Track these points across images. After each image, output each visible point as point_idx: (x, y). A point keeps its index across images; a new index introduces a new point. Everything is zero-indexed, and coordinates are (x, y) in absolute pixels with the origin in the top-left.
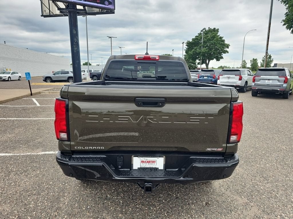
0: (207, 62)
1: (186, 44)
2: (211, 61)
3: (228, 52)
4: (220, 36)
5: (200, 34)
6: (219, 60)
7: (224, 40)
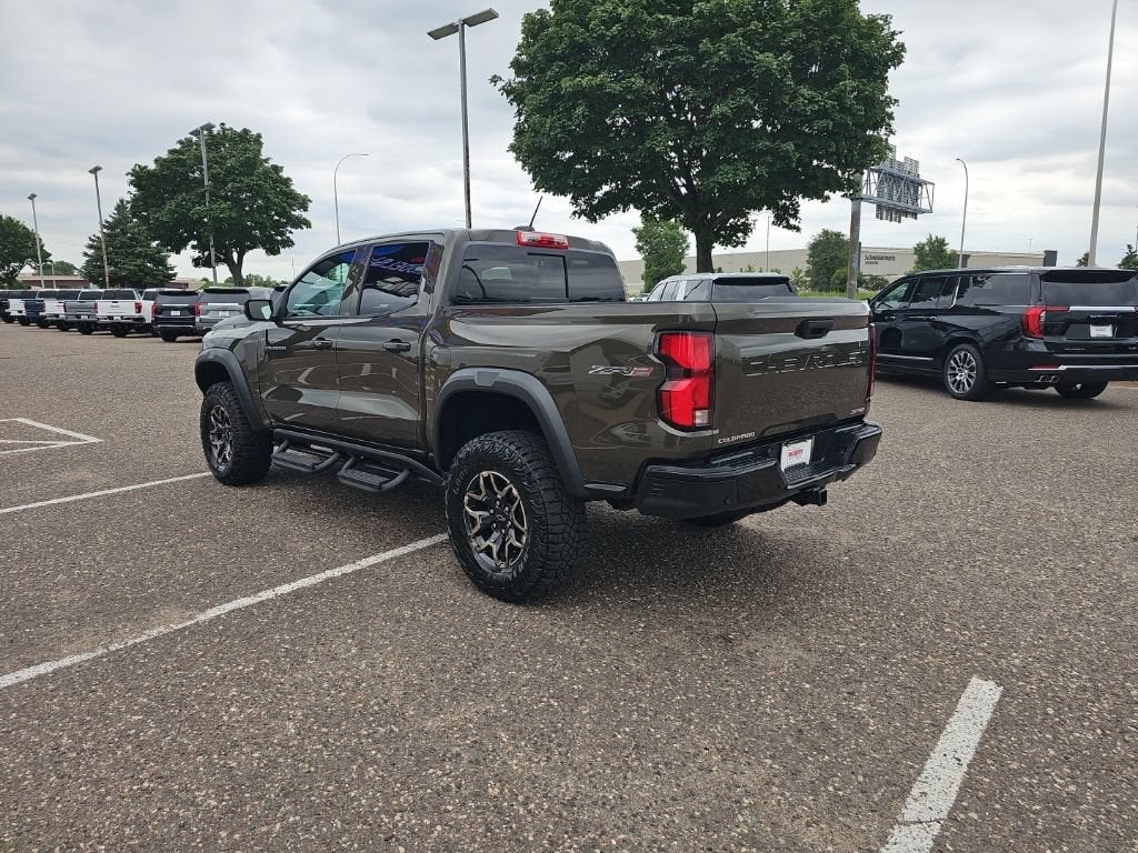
0: (235, 255)
1: (130, 177)
2: (249, 255)
3: (308, 225)
4: (271, 163)
5: (186, 144)
6: (278, 252)
7: (289, 179)
